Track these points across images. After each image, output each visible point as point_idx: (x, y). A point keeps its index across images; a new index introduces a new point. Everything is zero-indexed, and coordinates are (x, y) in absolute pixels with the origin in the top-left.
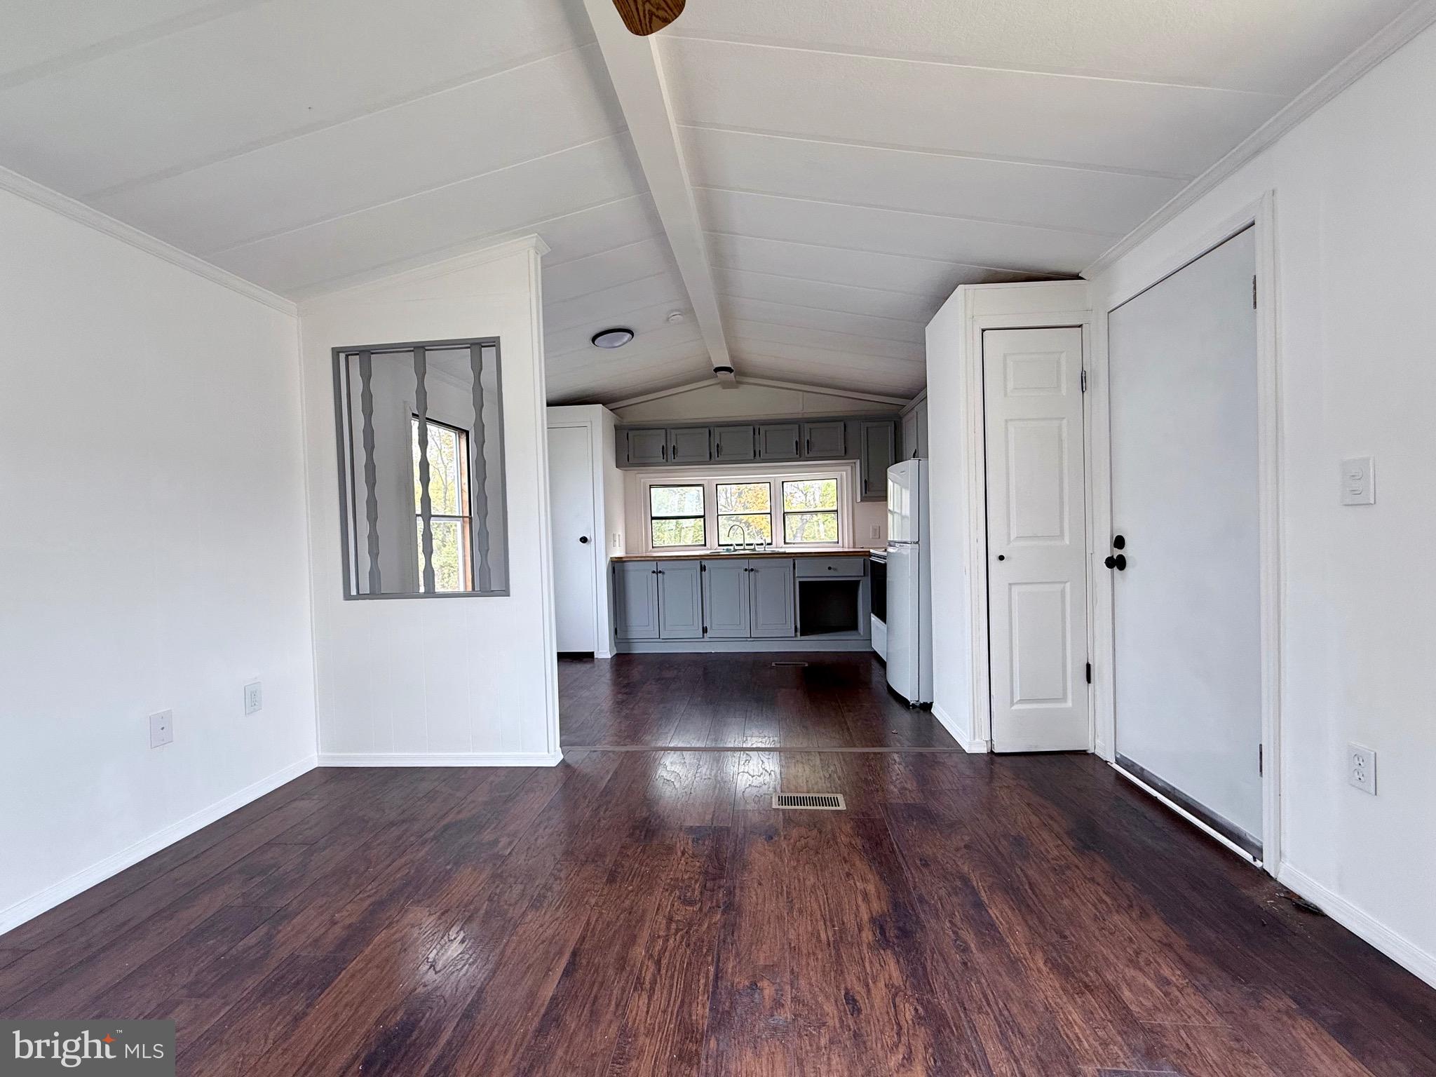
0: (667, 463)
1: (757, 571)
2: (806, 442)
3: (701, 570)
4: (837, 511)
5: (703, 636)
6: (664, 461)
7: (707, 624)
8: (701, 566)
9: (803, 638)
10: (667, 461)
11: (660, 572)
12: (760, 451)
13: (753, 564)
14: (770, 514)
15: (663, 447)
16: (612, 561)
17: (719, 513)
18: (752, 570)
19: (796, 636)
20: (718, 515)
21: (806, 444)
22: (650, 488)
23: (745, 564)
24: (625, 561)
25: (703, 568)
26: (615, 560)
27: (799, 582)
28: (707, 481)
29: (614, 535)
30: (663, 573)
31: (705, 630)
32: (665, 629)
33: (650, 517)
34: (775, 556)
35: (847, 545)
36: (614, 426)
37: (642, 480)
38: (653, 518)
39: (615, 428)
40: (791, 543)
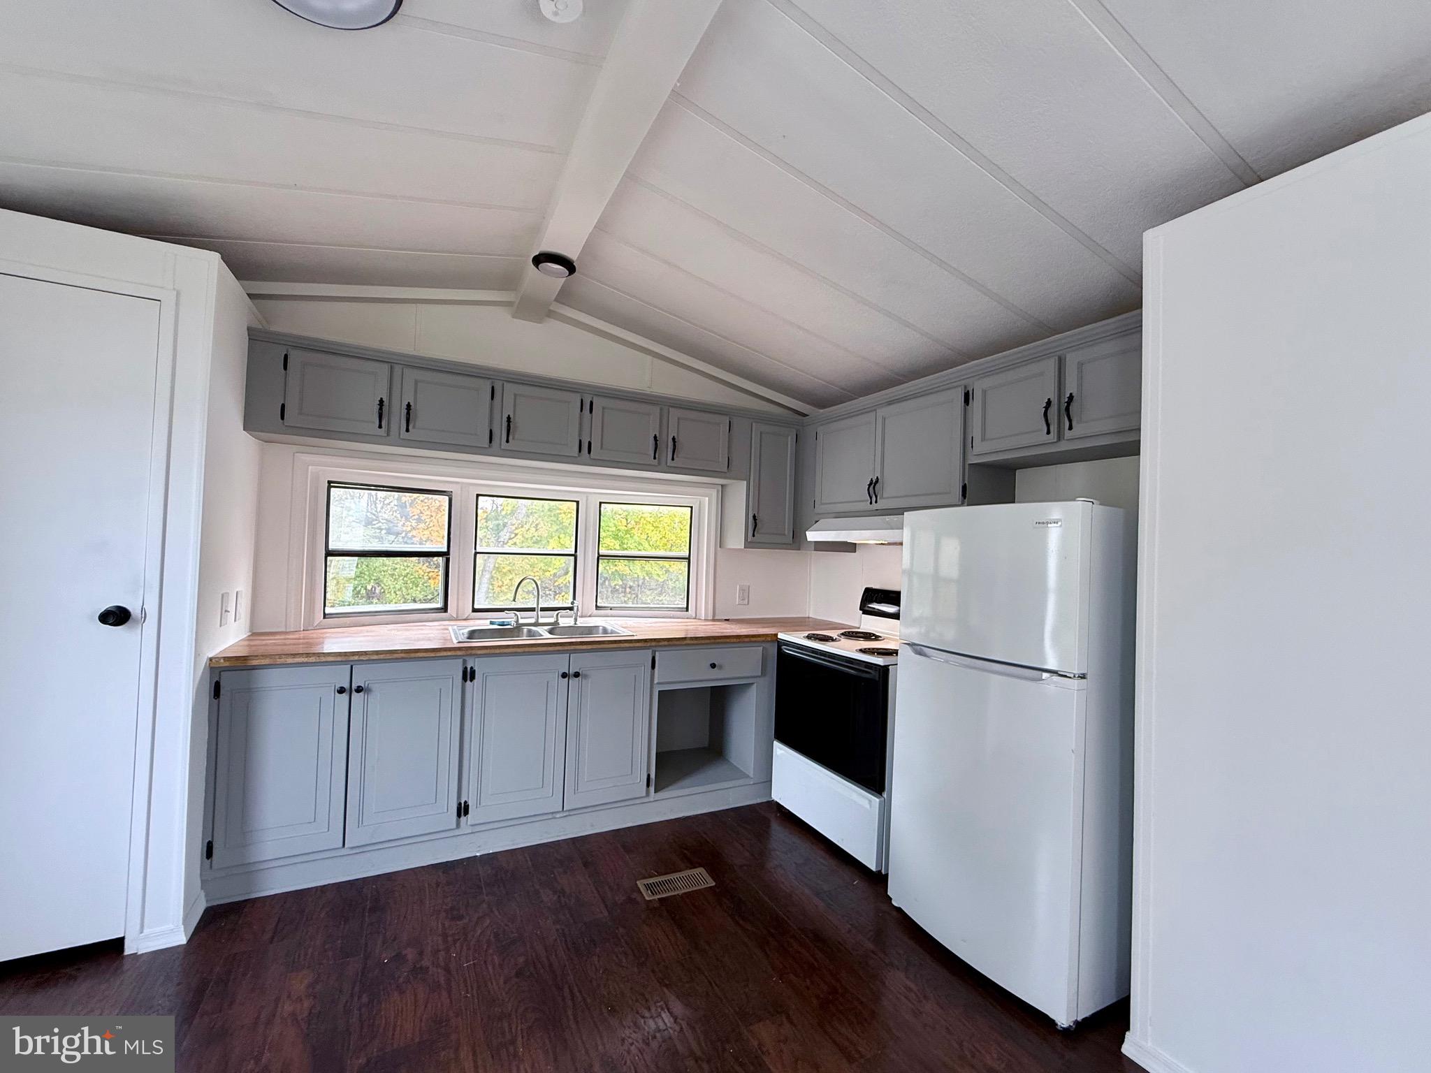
0: (387, 439)
1: (586, 676)
2: (671, 439)
3: (465, 679)
4: (688, 558)
5: (458, 825)
6: (382, 432)
7: (470, 797)
8: (465, 670)
9: (661, 795)
10: (385, 433)
11: (359, 690)
12: (590, 443)
13: (577, 662)
14: (575, 556)
15: (380, 400)
16: (211, 668)
17: (478, 551)
18: (577, 675)
19: (648, 794)
20: (476, 553)
21: (671, 443)
22: (329, 488)
23: (561, 663)
24: (254, 668)
25: (469, 675)
26: (223, 663)
27: (660, 692)
28: (459, 487)
29: (224, 597)
30: (367, 691)
31: (463, 810)
32: (360, 822)
33: (324, 552)
34: (622, 645)
35: (703, 615)
36: (249, 329)
37: (310, 467)
38: (329, 553)
39: (249, 335)
40: (605, 607)
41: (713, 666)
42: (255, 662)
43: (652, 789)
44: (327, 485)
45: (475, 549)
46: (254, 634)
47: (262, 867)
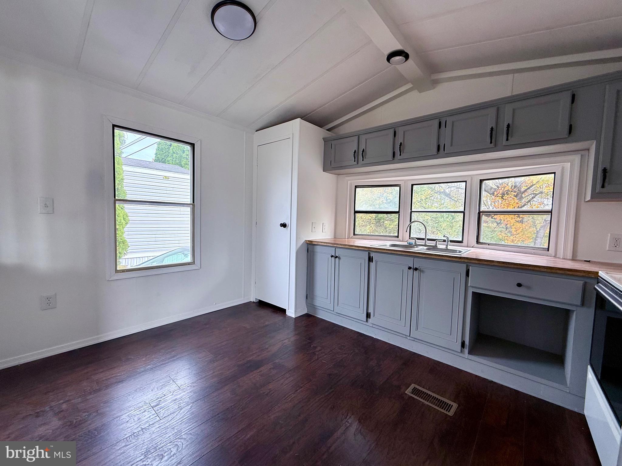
1: (423, 271)
2: (506, 126)
3: (369, 261)
4: (551, 212)
5: (367, 319)
6: (356, 163)
7: (371, 311)
8: (370, 257)
9: (472, 357)
10: (358, 163)
11: (337, 257)
12: (445, 145)
14: (464, 212)
15: (355, 151)
16: (306, 243)
17: (413, 210)
18: (416, 269)
19: (462, 352)
20: (411, 212)
21: (505, 129)
23: (410, 262)
24: (315, 245)
25: (370, 259)
27: (474, 293)
28: (404, 181)
29: (313, 223)
30: (339, 258)
31: (368, 316)
32: (338, 305)
33: (354, 212)
34: (444, 258)
35: (562, 256)
36: (323, 138)
37: (349, 182)
38: (356, 212)
39: (324, 141)
40: (485, 243)
41: (519, 285)
42: (314, 243)
43: (466, 351)
44: (354, 187)
45: (411, 209)
46: (335, 238)
47: (318, 308)
